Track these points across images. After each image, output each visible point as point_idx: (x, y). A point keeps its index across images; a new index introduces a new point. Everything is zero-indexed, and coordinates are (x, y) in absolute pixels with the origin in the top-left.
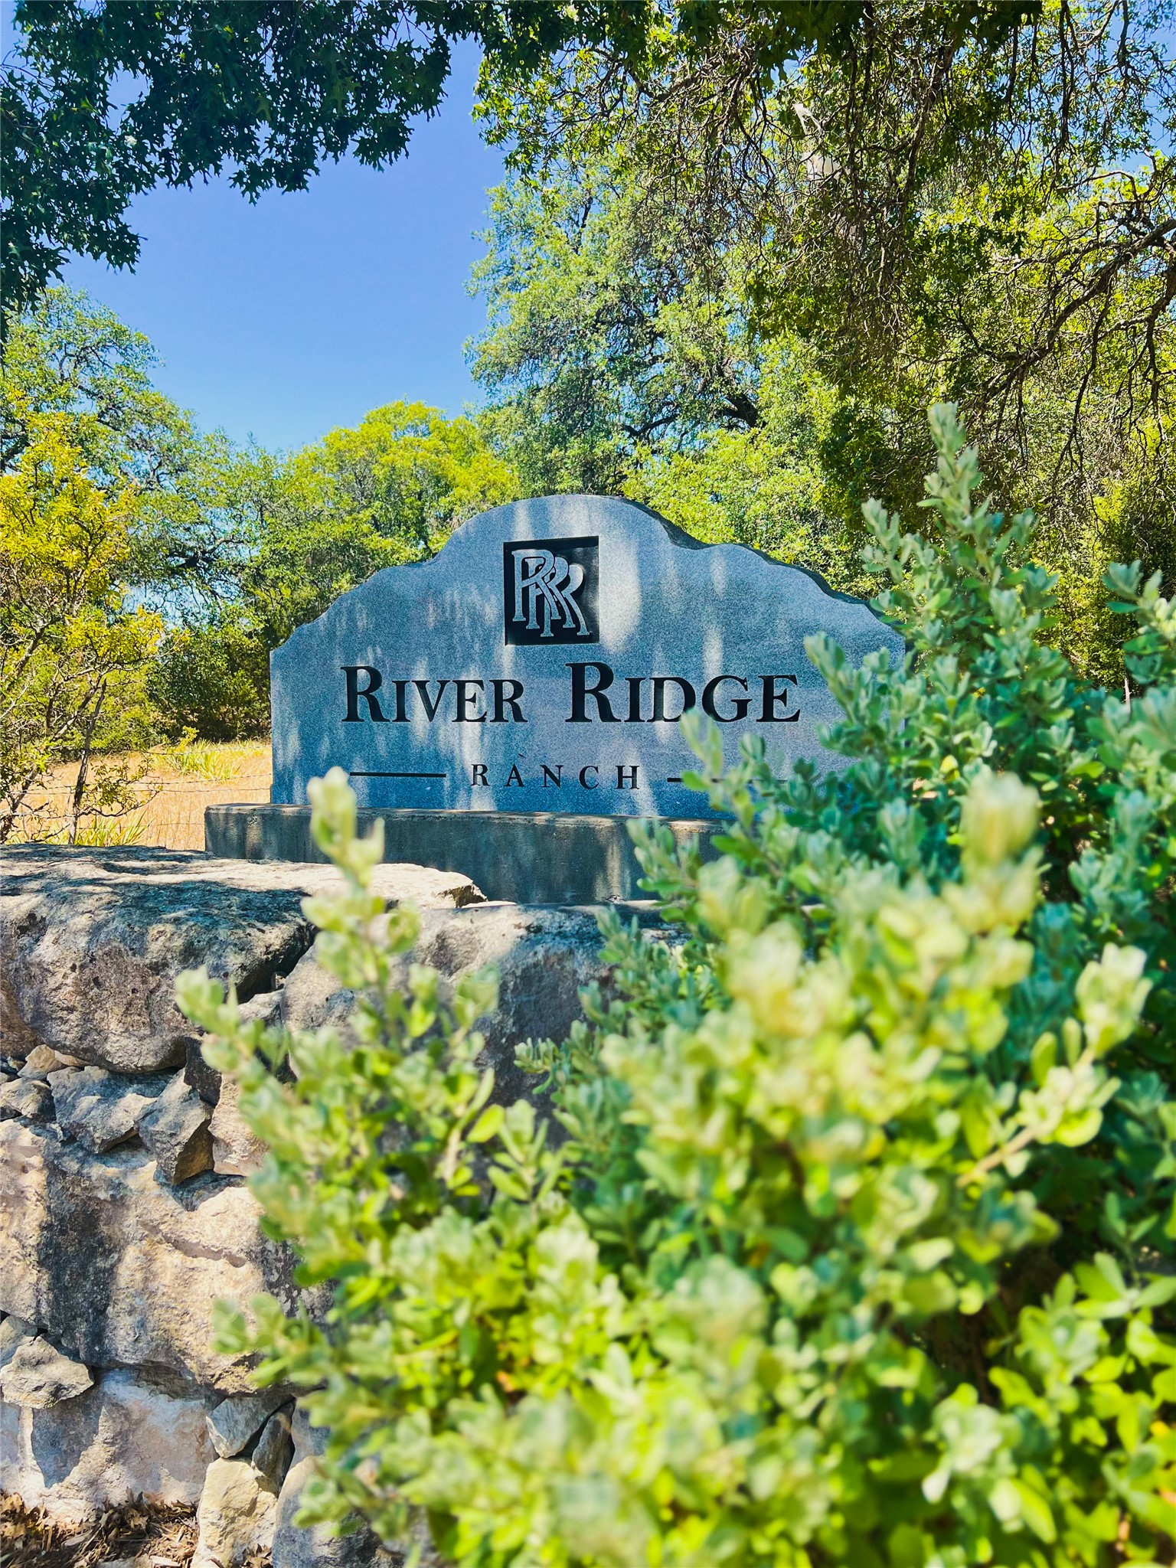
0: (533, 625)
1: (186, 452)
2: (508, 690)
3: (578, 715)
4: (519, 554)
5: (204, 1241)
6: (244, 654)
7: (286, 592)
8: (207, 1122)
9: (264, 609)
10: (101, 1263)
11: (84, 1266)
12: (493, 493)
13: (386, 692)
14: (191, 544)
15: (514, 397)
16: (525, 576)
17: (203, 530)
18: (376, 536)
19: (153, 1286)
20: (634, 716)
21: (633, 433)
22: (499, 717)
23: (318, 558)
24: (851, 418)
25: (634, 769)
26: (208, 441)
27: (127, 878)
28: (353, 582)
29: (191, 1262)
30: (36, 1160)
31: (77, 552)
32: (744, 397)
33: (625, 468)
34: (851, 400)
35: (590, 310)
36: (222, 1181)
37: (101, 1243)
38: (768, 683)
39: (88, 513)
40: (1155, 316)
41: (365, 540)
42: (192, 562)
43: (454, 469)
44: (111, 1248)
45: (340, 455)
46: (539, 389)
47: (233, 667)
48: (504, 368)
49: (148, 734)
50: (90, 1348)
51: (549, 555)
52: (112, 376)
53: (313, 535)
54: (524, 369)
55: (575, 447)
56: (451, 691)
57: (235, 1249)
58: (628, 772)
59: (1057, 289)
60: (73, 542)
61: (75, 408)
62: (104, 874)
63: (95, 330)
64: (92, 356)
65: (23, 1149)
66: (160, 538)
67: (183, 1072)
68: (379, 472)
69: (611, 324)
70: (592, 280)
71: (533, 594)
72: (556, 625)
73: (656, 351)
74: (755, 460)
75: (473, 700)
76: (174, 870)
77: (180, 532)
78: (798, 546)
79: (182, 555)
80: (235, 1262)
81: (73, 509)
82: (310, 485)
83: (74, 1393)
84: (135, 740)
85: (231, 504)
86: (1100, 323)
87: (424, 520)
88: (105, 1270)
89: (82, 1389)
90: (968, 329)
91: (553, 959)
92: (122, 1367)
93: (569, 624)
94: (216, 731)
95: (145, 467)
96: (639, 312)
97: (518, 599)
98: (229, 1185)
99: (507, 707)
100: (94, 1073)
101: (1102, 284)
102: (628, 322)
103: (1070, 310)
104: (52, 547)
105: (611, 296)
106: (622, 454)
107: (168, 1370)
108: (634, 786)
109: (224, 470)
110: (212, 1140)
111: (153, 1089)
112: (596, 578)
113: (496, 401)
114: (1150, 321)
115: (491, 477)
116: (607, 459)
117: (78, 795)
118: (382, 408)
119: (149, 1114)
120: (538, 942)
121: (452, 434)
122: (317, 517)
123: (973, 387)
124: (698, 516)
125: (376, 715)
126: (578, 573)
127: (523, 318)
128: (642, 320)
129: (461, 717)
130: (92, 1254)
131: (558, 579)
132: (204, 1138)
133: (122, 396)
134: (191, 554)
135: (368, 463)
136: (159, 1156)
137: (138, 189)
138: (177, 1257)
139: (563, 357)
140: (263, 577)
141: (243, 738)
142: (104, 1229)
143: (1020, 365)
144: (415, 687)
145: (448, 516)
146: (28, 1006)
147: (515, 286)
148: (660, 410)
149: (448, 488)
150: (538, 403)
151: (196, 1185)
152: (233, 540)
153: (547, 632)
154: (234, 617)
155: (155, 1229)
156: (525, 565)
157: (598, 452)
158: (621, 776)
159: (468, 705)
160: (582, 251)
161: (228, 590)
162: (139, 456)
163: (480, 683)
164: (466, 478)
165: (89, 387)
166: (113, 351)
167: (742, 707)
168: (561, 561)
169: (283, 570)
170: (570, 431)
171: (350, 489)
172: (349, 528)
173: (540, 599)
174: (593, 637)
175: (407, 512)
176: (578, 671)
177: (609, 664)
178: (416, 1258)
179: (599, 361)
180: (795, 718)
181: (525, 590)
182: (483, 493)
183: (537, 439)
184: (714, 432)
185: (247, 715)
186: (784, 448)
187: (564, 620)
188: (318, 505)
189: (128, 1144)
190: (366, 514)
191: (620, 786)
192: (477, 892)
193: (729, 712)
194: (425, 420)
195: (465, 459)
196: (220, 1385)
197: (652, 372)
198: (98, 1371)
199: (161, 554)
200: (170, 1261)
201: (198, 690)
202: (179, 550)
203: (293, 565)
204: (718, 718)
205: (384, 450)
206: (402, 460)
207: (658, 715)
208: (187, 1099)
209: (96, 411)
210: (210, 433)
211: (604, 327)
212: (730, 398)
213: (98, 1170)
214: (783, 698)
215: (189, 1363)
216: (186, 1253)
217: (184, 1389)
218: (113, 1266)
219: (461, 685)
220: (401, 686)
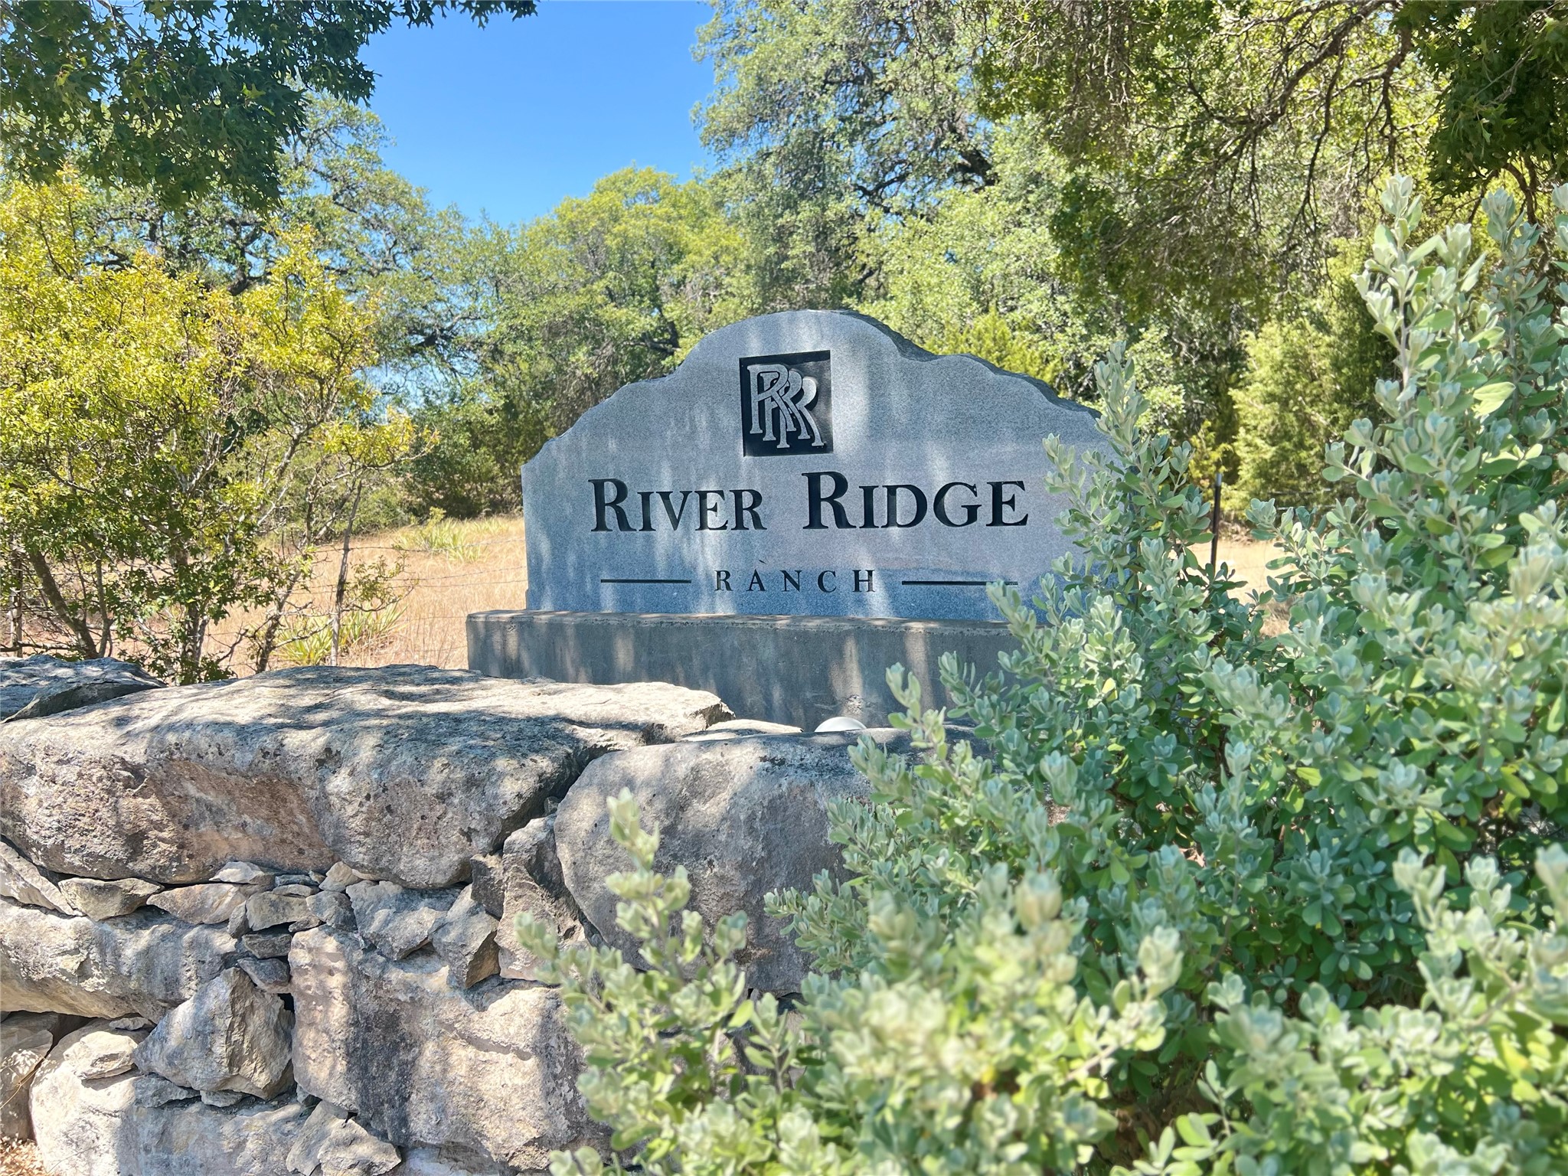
0: (769, 436)
1: (420, 229)
2: (747, 500)
3: (815, 522)
4: (754, 369)
5: (494, 1038)
6: (486, 430)
7: (524, 367)
8: (493, 934)
9: (503, 385)
10: (403, 1056)
11: (388, 1059)
12: (725, 258)
13: (632, 506)
14: (430, 322)
15: (744, 162)
16: (761, 389)
17: (440, 307)
18: (610, 307)
19: (451, 1075)
20: (869, 522)
21: (866, 192)
22: (739, 525)
23: (554, 331)
24: (1082, 187)
25: (870, 573)
26: (441, 217)
27: (410, 707)
28: (590, 354)
29: (483, 1056)
30: (340, 964)
31: (328, 361)
32: (978, 153)
33: (859, 229)
34: (1081, 171)
35: (818, 71)
36: (507, 985)
37: (403, 1039)
38: (997, 488)
39: (339, 324)
40: (1390, 72)
41: (600, 312)
42: (430, 341)
43: (688, 236)
44: (412, 1043)
45: (572, 226)
46: (768, 155)
47: (476, 444)
48: (732, 133)
49: (396, 514)
50: (397, 1131)
51: (783, 368)
52: (345, 156)
53: (548, 308)
54: (753, 134)
55: (807, 210)
56: (694, 502)
57: (522, 1045)
58: (864, 575)
59: (1287, 51)
60: (326, 352)
61: (310, 193)
62: (385, 702)
63: (327, 112)
64: (324, 138)
65: (329, 955)
66: (398, 317)
67: (469, 888)
68: (611, 242)
69: (840, 84)
70: (819, 39)
71: (769, 407)
72: (792, 437)
73: (888, 110)
74: (991, 219)
75: (715, 509)
76: (448, 697)
77: (418, 311)
78: (1035, 307)
79: (421, 333)
80: (522, 1056)
81: (324, 321)
82: (543, 258)
83: (384, 1170)
84: (383, 520)
85: (467, 281)
86: (1333, 83)
87: (658, 288)
88: (406, 1063)
89: (391, 1166)
90: (1197, 91)
91: (796, 791)
92: (424, 1145)
93: (804, 435)
94: (462, 509)
95: (381, 246)
96: (868, 71)
97: (755, 412)
98: (514, 988)
99: (747, 515)
100: (389, 888)
101: (1335, 47)
102: (858, 81)
103: (1301, 73)
104: (305, 357)
105: (839, 56)
106: (856, 215)
107: (465, 1149)
108: (870, 589)
109: (459, 247)
110: (497, 948)
111: (443, 903)
112: (829, 391)
113: (726, 167)
114: (1386, 77)
115: (724, 242)
116: (841, 221)
117: (340, 594)
118: (611, 176)
119: (442, 927)
120: (781, 775)
121: (684, 200)
122: (552, 291)
123: (1204, 153)
124: (934, 281)
125: (623, 524)
126: (811, 386)
127: (750, 83)
128: (872, 76)
129: (703, 525)
130: (395, 1048)
131: (792, 393)
132: (491, 947)
133: (356, 176)
134: (428, 331)
135: (600, 233)
136: (452, 964)
137: (376, 28)
138: (471, 1051)
139: (793, 119)
140: (501, 353)
141: (488, 515)
142: (405, 1027)
143: (1252, 129)
144: (659, 498)
145: (682, 282)
146: (330, 833)
147: (741, 49)
148: (892, 168)
149: (681, 255)
150: (768, 168)
151: (485, 988)
152: (471, 316)
153: (783, 444)
154: (471, 395)
155: (451, 1027)
156: (760, 379)
157: (830, 214)
158: (857, 581)
159: (710, 515)
160: (808, 10)
161: (467, 365)
162: (375, 235)
163: (721, 493)
164: (697, 243)
165: (323, 170)
166: (345, 131)
167: (972, 512)
168: (794, 373)
169: (521, 345)
170: (802, 196)
171: (584, 260)
172: (584, 300)
173: (776, 412)
174: (827, 448)
175: (641, 281)
176: (814, 480)
177: (843, 473)
178: (697, 1136)
179: (829, 122)
180: (1024, 522)
181: (761, 404)
182: (716, 258)
183: (768, 205)
184: (950, 190)
185: (491, 491)
186: (1019, 205)
187: (799, 431)
188: (552, 278)
189: (422, 951)
190: (599, 286)
191: (857, 589)
192: (725, 709)
193: (958, 516)
194: (655, 187)
195: (698, 225)
196: (515, 1163)
197: (883, 130)
198: (403, 1151)
199: (401, 333)
200: (462, 1055)
201: (442, 468)
202: (416, 329)
203: (530, 339)
204: (950, 524)
205: (616, 220)
206: (633, 227)
207: (891, 522)
208: (473, 912)
209: (330, 193)
210: (443, 209)
211: (832, 88)
212: (964, 155)
213: (395, 975)
214: (1011, 503)
215: (486, 1144)
216: (479, 1048)
217: (481, 1165)
218: (415, 1059)
219: (703, 496)
220: (646, 497)
